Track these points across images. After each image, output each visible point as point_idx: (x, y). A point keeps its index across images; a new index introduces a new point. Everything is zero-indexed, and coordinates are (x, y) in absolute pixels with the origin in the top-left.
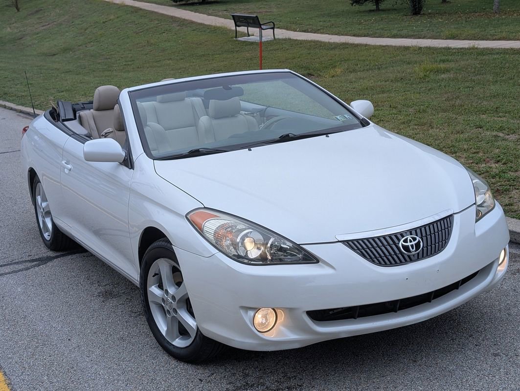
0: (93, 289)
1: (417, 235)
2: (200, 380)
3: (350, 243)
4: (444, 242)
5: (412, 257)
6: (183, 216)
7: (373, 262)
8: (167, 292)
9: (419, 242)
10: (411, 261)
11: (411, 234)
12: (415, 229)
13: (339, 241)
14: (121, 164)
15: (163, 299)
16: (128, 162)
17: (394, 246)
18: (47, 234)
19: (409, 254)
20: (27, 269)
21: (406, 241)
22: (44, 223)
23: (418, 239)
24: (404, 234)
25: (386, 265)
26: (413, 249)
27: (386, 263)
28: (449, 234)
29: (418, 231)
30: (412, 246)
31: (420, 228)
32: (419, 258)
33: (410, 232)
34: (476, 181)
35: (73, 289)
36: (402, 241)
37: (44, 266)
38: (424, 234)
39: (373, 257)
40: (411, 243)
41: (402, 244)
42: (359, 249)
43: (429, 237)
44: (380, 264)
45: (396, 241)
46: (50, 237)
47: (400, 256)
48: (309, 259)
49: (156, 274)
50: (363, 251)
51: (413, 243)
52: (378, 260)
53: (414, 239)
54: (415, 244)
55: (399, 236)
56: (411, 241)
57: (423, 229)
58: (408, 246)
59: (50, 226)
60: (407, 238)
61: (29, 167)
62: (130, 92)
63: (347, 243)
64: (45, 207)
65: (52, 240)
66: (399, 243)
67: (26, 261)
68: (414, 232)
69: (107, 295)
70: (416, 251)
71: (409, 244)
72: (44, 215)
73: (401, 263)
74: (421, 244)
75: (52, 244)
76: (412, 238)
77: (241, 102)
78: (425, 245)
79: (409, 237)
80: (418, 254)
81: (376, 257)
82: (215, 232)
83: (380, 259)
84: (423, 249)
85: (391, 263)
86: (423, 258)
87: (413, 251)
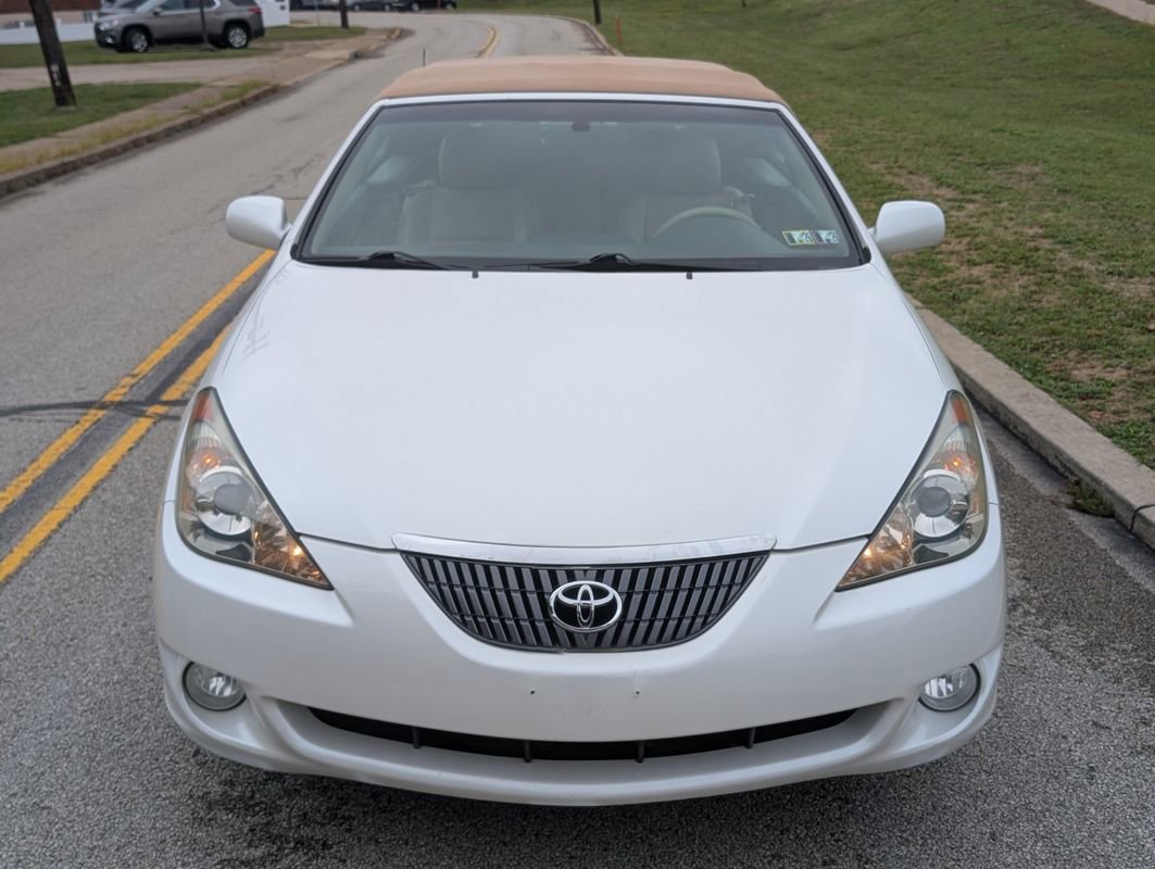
1: (614, 585)
3: (425, 561)
4: (700, 621)
5: (579, 638)
7: (461, 623)
9: (613, 603)
10: (573, 647)
11: (598, 578)
13: (395, 550)
17: (534, 598)
19: (572, 628)
21: (571, 593)
23: (614, 594)
24: (578, 574)
25: (494, 640)
26: (586, 618)
27: (495, 636)
28: (729, 602)
29: (626, 575)
30: (587, 609)
32: (598, 644)
33: (599, 572)
36: (559, 591)
38: (641, 586)
39: (466, 608)
40: (586, 603)
41: (557, 599)
42: (437, 582)
43: (652, 597)
44: (479, 635)
45: (547, 586)
47: (541, 626)
50: (446, 589)
51: (593, 603)
53: (600, 593)
54: (597, 608)
55: (561, 575)
56: (586, 596)
58: (573, 609)
60: (581, 585)
63: (414, 558)
66: (550, 593)
68: (609, 575)
70: (593, 625)
71: (578, 602)
73: (538, 647)
74: (618, 610)
76: (595, 588)
78: (630, 617)
79: (587, 585)
80: (601, 633)
81: (472, 613)
83: (483, 621)
84: (618, 623)
85: (510, 640)
86: (613, 647)
87: (588, 622)
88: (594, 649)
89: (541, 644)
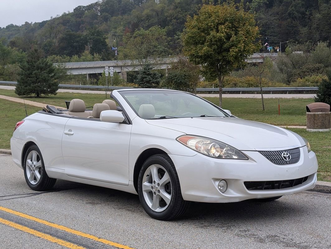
0: (80, 202)
2: (179, 225)
3: (261, 152)
4: (298, 158)
5: (287, 162)
6: (174, 139)
7: (272, 162)
8: (155, 182)
10: (287, 164)
12: (287, 150)
13: (257, 151)
14: (120, 123)
15: (152, 187)
16: (127, 121)
17: (279, 156)
18: (34, 181)
19: (286, 160)
22: (33, 174)
23: (289, 154)
24: (283, 151)
27: (277, 163)
28: (300, 155)
29: (288, 151)
30: (287, 157)
31: (289, 150)
33: (285, 151)
37: (39, 195)
38: (291, 153)
39: (272, 159)
41: (283, 156)
42: (265, 155)
43: (292, 155)
44: (275, 163)
45: (281, 154)
46: (36, 183)
47: (283, 160)
48: (244, 157)
49: (148, 175)
50: (267, 156)
51: (287, 156)
52: (274, 161)
55: (281, 152)
56: (286, 155)
58: (285, 157)
61: (26, 142)
62: (119, 91)
65: (39, 185)
67: (24, 194)
68: (286, 151)
71: (285, 156)
73: (283, 164)
74: (290, 156)
76: (286, 153)
78: (292, 158)
80: (289, 161)
81: (273, 160)
82: (196, 145)
85: (279, 163)
86: (291, 163)
87: (288, 159)
88: (289, 164)
89: (283, 163)
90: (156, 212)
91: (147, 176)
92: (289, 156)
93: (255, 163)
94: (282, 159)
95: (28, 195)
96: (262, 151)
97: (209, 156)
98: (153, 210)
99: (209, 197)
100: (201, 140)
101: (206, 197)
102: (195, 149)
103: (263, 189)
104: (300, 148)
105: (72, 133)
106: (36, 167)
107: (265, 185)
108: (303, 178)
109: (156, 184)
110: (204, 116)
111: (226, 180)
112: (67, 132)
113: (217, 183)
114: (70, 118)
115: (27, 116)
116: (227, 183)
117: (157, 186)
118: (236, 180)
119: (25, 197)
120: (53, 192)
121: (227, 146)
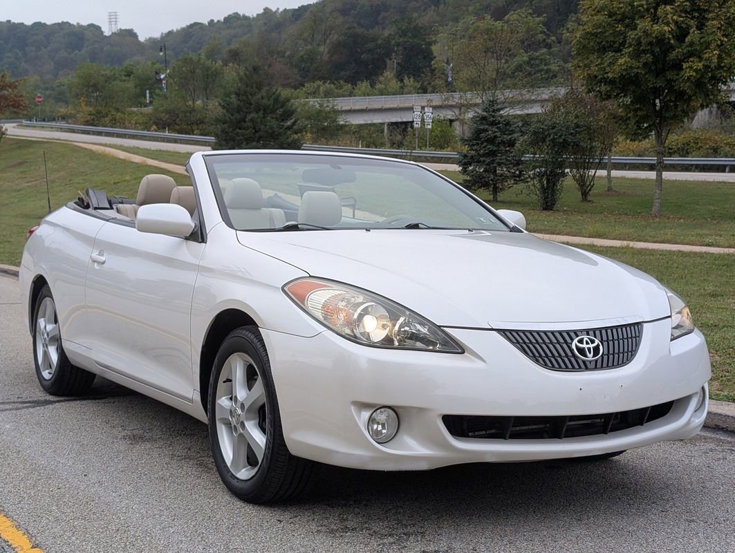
0: (115, 432)
1: (595, 337)
2: (279, 521)
3: (508, 334)
4: (630, 354)
5: (588, 364)
6: (278, 288)
7: (537, 361)
9: (598, 345)
10: (587, 369)
11: (588, 334)
12: (594, 330)
13: (492, 329)
14: (187, 239)
15: (231, 412)
16: (198, 235)
17: (565, 346)
18: (47, 371)
19: (585, 359)
20: (17, 409)
21: (581, 341)
22: (46, 354)
23: (597, 342)
24: (579, 333)
25: (553, 368)
26: (590, 353)
27: (553, 366)
28: (637, 345)
29: (598, 333)
30: (589, 349)
31: (600, 329)
32: (597, 366)
33: (587, 332)
34: (670, 294)
35: (85, 430)
36: (576, 341)
37: (42, 408)
38: (605, 338)
39: (537, 354)
40: (588, 346)
41: (576, 345)
42: (518, 342)
43: (611, 343)
45: (569, 341)
46: (51, 376)
47: (573, 359)
48: (452, 346)
49: (227, 380)
50: (524, 345)
51: (591, 346)
52: (544, 361)
53: (593, 342)
54: (594, 348)
55: (572, 334)
56: (587, 343)
57: (604, 332)
58: (584, 348)
59: (54, 357)
60: (583, 338)
61: (34, 276)
62: (206, 156)
63: (503, 332)
64: (51, 331)
65: (55, 381)
66: (571, 344)
67: (14, 402)
68: (591, 333)
69: (135, 439)
70: (593, 357)
71: (585, 346)
72: (47, 342)
73: (573, 369)
74: (601, 347)
75: (53, 384)
76: (589, 339)
77: (343, 208)
78: (606, 352)
79: (586, 338)
80: (596, 361)
81: (540, 356)
82: (324, 306)
83: (546, 359)
84: (602, 356)
85: (560, 367)
86: (602, 368)
87: (590, 356)
88: (596, 368)
89: (573, 367)
90: (237, 479)
91: (224, 382)
92: (596, 350)
93: (478, 364)
94: (570, 354)
95: (21, 405)
96: (510, 331)
97: (354, 339)
98: (232, 474)
99: (343, 453)
100: (340, 292)
101: (337, 452)
102: (321, 318)
103: (508, 436)
104: (645, 325)
105: (103, 259)
106: (52, 337)
107: (511, 424)
108: (648, 408)
109: (239, 404)
110: (415, 226)
111: (395, 409)
112: (95, 255)
113: (366, 415)
114: (108, 221)
115: (50, 212)
116: (399, 417)
117: (239, 411)
118: (421, 410)
119: (10, 410)
120: (84, 399)
121: (408, 313)
